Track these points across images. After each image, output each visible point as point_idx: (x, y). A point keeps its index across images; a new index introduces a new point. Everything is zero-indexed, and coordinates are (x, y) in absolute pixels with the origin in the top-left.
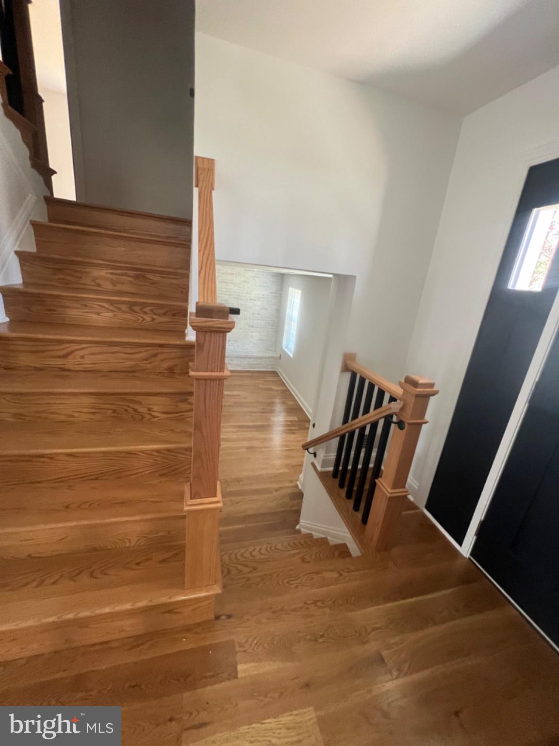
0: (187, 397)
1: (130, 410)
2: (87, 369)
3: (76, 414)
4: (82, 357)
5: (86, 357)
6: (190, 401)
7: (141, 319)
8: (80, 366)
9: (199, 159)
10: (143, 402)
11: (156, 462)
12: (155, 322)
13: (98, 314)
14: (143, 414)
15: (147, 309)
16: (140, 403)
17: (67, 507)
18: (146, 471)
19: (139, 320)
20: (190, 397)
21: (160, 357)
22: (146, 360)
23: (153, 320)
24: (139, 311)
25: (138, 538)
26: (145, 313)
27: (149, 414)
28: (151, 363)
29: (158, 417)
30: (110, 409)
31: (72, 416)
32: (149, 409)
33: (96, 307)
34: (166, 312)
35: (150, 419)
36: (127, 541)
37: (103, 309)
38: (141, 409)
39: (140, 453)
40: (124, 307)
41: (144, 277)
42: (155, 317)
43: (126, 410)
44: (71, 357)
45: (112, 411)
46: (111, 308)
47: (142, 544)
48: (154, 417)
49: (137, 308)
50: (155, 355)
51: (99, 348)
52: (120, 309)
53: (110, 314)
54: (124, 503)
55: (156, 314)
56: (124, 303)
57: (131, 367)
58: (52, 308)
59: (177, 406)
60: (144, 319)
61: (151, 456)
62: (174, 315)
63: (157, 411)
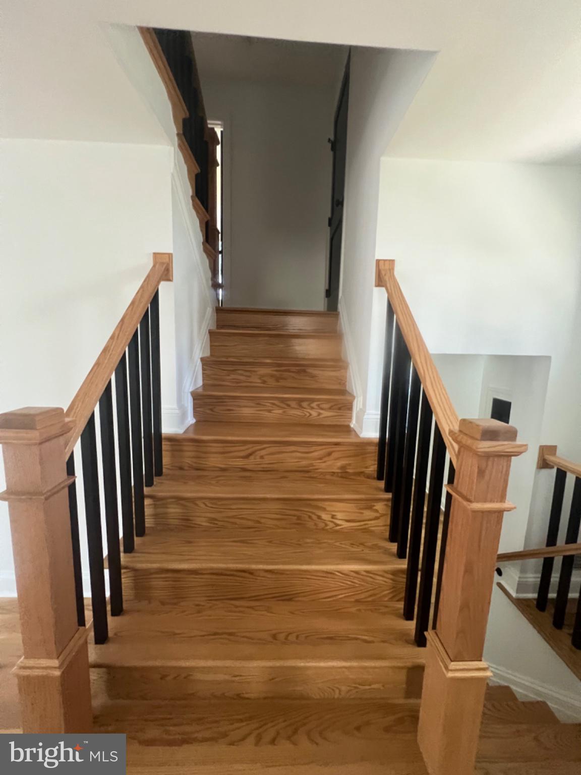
0: (373, 504)
1: (314, 517)
2: (265, 469)
3: (263, 521)
4: (262, 457)
5: (266, 457)
6: (375, 508)
7: (308, 414)
8: (259, 466)
9: (380, 262)
10: (328, 508)
11: (353, 584)
12: (321, 416)
13: (269, 411)
14: (326, 522)
15: (314, 405)
16: (324, 509)
17: (274, 637)
18: (342, 594)
19: (306, 415)
20: (375, 504)
21: (335, 455)
22: (320, 459)
23: (319, 414)
24: (307, 407)
25: (348, 688)
26: (312, 408)
27: (332, 522)
28: (325, 462)
29: (340, 525)
30: (294, 516)
31: (259, 522)
32: (333, 517)
33: (269, 404)
34: (332, 406)
35: (333, 527)
36: (337, 691)
37: (274, 406)
38: (325, 516)
39: (337, 573)
40: (293, 404)
41: (304, 371)
42: (321, 411)
43: (310, 517)
44: (252, 457)
45: (296, 518)
46: (282, 405)
47: (352, 697)
48: (337, 525)
49: (305, 404)
50: (329, 454)
51: (278, 448)
52: (289, 405)
53: (280, 411)
54: (332, 639)
55: (322, 409)
56: (294, 399)
57: (305, 467)
58: (231, 408)
59: (362, 513)
60: (311, 415)
61: (347, 577)
62: (340, 409)
63: (341, 518)
